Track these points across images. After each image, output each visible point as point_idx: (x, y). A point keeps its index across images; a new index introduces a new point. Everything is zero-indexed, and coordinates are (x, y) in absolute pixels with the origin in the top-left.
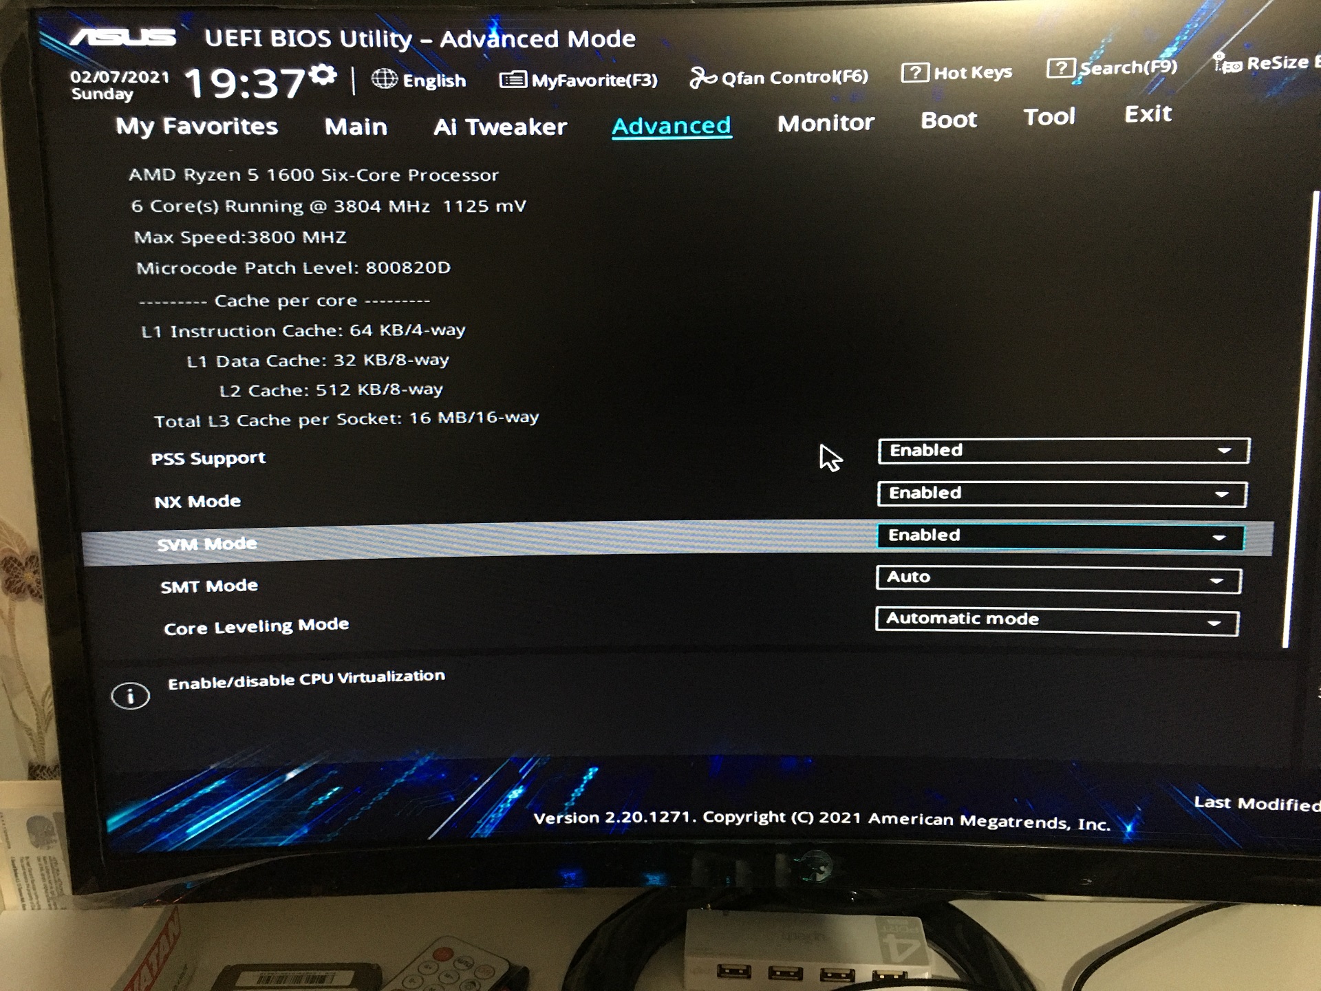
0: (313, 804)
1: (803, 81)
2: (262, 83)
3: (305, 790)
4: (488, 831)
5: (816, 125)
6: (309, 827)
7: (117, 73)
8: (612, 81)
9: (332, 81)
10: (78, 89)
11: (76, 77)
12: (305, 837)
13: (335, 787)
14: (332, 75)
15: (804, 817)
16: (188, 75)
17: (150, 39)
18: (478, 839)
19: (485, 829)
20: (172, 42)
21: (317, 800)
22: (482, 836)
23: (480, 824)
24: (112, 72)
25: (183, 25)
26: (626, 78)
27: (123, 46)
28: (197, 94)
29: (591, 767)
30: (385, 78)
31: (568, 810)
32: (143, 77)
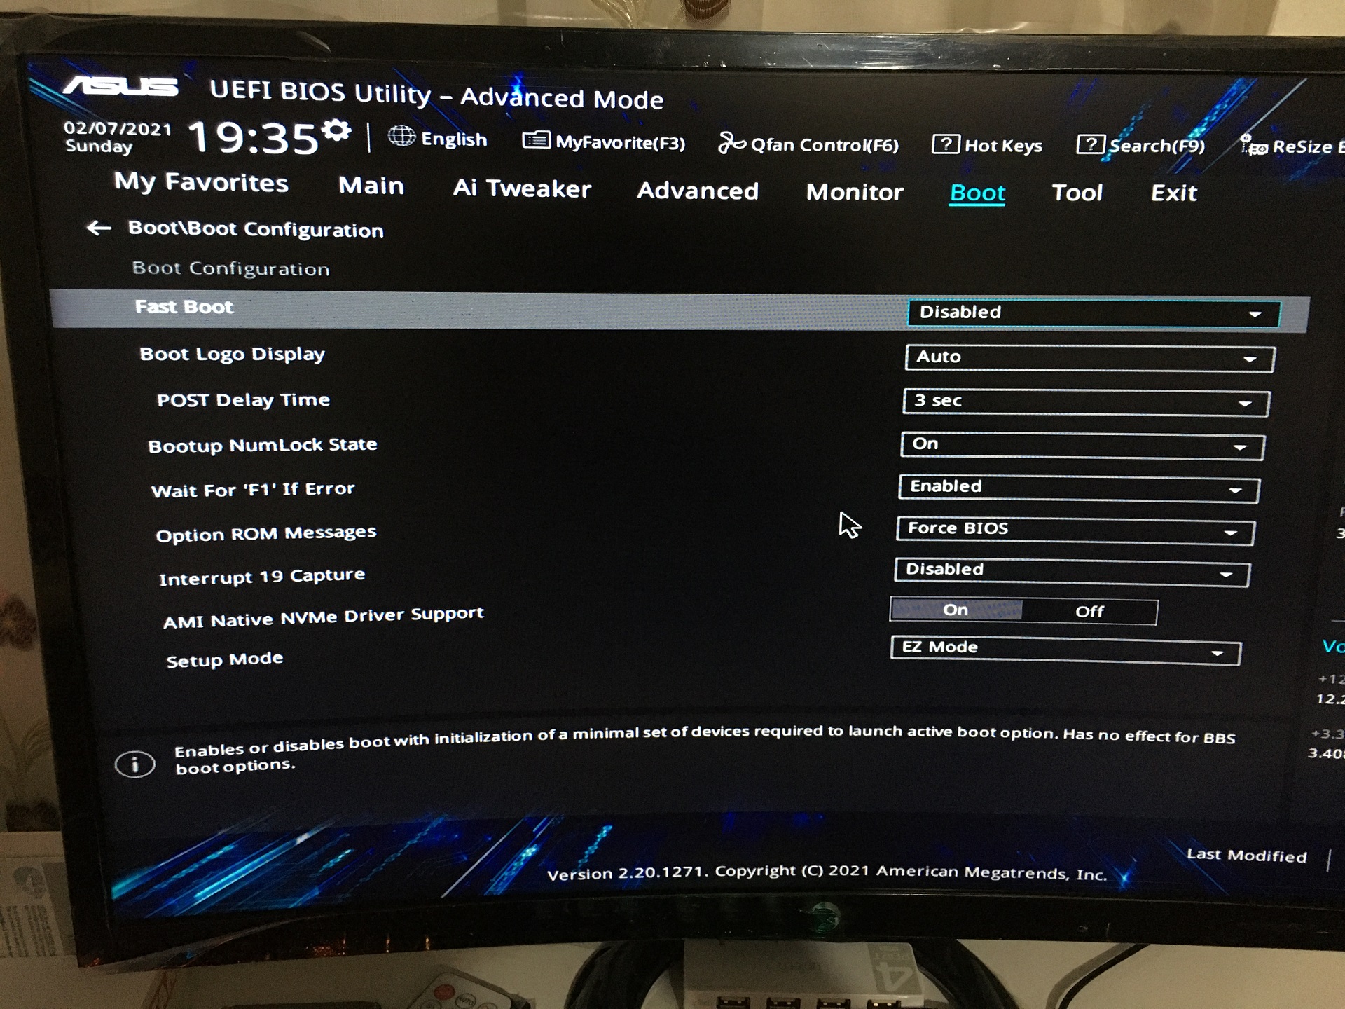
0: (325, 866)
1: (833, 149)
2: (271, 138)
3: (316, 853)
4: (500, 890)
5: (845, 194)
6: (320, 889)
7: (115, 125)
8: (638, 143)
9: (346, 137)
10: (72, 141)
11: (69, 127)
12: (315, 900)
13: (347, 849)
14: (346, 131)
15: (813, 870)
16: (192, 128)
17: (150, 89)
18: (492, 897)
19: (498, 885)
20: (174, 92)
21: (328, 862)
22: (495, 894)
23: (494, 883)
24: (110, 124)
25: (186, 75)
26: (653, 141)
27: (121, 95)
28: (202, 148)
29: (604, 825)
30: (403, 135)
31: (580, 868)
32: (143, 129)
